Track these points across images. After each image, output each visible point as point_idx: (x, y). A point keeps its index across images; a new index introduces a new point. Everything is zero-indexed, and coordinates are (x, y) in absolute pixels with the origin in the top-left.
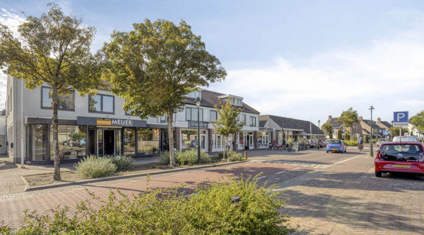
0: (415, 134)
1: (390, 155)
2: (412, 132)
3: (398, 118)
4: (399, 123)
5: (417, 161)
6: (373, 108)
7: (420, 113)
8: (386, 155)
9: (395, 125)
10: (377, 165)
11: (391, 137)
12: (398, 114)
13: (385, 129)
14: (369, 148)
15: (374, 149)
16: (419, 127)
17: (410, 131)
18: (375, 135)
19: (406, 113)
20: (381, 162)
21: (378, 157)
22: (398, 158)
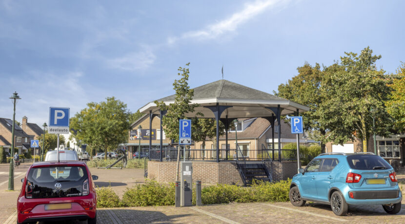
0: (72, 146)
1: (42, 186)
2: (69, 143)
3: (56, 118)
4: (56, 128)
5: (80, 194)
6: (18, 97)
7: (80, 113)
8: (37, 188)
9: (51, 130)
10: (21, 207)
11: (42, 152)
12: (56, 112)
13: (32, 137)
14: (8, 173)
15: (15, 173)
16: (77, 135)
17: (66, 141)
18: (18, 147)
19: (66, 111)
20: (28, 201)
21: (24, 193)
22: (54, 191)
